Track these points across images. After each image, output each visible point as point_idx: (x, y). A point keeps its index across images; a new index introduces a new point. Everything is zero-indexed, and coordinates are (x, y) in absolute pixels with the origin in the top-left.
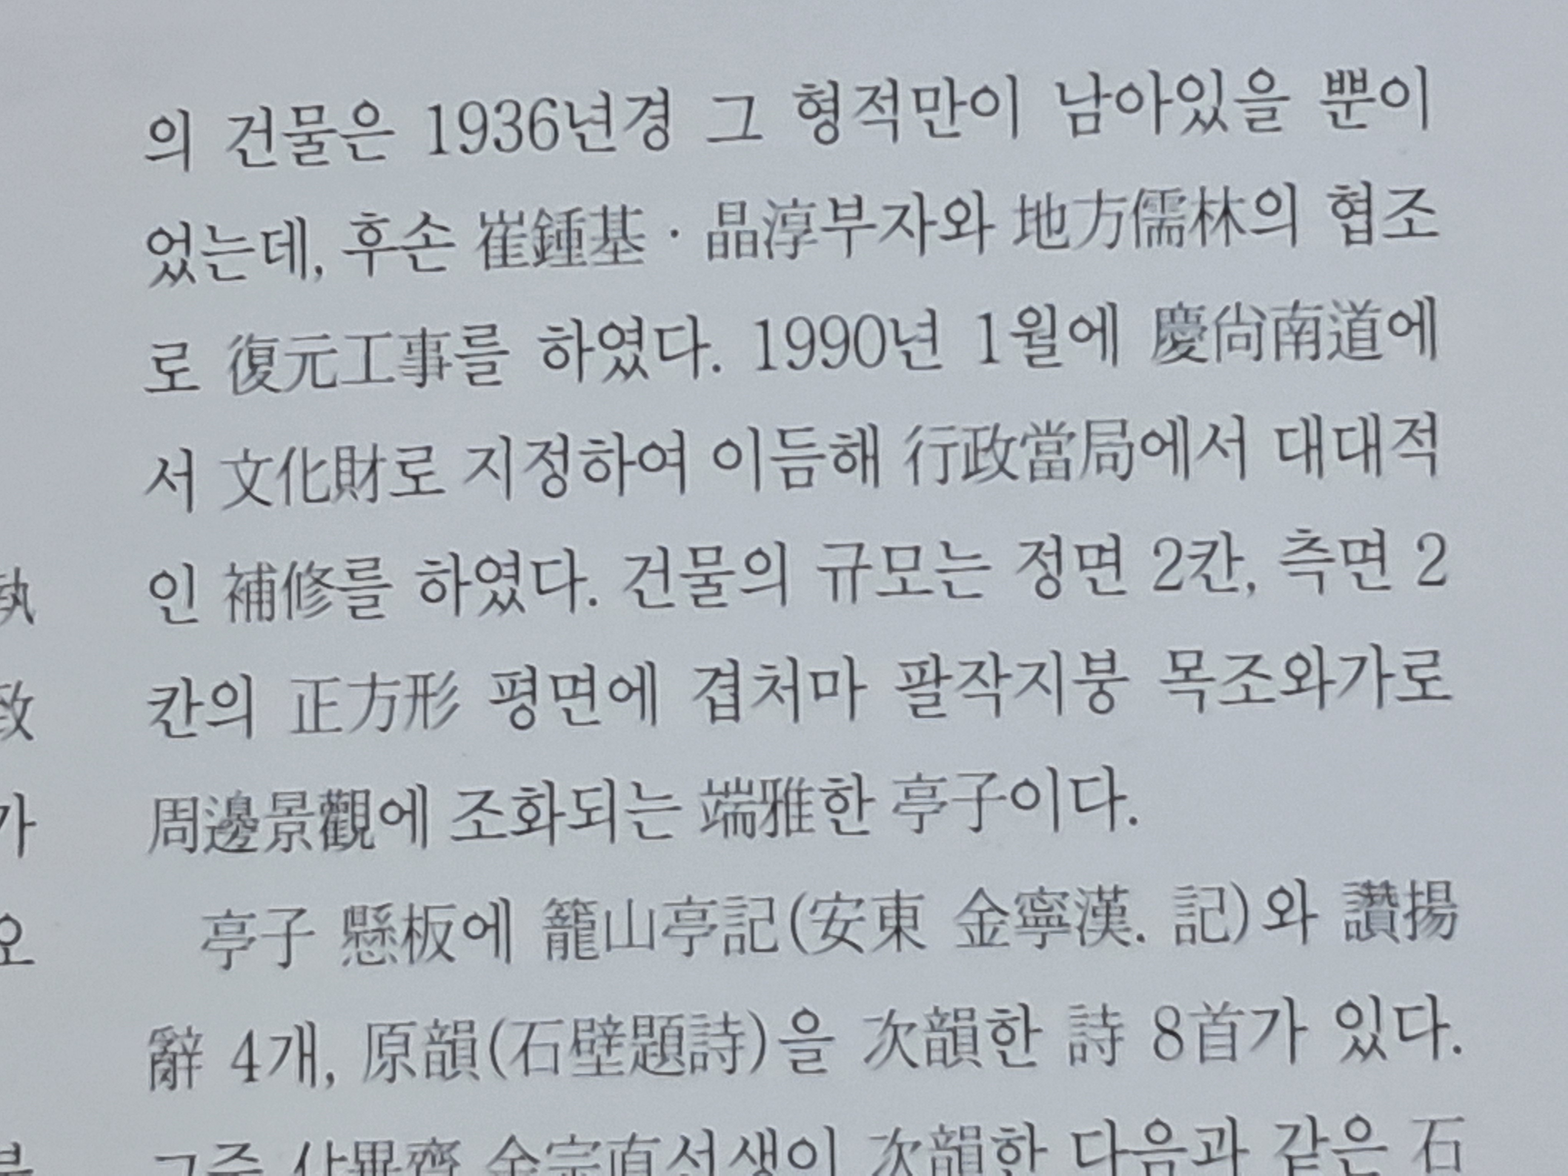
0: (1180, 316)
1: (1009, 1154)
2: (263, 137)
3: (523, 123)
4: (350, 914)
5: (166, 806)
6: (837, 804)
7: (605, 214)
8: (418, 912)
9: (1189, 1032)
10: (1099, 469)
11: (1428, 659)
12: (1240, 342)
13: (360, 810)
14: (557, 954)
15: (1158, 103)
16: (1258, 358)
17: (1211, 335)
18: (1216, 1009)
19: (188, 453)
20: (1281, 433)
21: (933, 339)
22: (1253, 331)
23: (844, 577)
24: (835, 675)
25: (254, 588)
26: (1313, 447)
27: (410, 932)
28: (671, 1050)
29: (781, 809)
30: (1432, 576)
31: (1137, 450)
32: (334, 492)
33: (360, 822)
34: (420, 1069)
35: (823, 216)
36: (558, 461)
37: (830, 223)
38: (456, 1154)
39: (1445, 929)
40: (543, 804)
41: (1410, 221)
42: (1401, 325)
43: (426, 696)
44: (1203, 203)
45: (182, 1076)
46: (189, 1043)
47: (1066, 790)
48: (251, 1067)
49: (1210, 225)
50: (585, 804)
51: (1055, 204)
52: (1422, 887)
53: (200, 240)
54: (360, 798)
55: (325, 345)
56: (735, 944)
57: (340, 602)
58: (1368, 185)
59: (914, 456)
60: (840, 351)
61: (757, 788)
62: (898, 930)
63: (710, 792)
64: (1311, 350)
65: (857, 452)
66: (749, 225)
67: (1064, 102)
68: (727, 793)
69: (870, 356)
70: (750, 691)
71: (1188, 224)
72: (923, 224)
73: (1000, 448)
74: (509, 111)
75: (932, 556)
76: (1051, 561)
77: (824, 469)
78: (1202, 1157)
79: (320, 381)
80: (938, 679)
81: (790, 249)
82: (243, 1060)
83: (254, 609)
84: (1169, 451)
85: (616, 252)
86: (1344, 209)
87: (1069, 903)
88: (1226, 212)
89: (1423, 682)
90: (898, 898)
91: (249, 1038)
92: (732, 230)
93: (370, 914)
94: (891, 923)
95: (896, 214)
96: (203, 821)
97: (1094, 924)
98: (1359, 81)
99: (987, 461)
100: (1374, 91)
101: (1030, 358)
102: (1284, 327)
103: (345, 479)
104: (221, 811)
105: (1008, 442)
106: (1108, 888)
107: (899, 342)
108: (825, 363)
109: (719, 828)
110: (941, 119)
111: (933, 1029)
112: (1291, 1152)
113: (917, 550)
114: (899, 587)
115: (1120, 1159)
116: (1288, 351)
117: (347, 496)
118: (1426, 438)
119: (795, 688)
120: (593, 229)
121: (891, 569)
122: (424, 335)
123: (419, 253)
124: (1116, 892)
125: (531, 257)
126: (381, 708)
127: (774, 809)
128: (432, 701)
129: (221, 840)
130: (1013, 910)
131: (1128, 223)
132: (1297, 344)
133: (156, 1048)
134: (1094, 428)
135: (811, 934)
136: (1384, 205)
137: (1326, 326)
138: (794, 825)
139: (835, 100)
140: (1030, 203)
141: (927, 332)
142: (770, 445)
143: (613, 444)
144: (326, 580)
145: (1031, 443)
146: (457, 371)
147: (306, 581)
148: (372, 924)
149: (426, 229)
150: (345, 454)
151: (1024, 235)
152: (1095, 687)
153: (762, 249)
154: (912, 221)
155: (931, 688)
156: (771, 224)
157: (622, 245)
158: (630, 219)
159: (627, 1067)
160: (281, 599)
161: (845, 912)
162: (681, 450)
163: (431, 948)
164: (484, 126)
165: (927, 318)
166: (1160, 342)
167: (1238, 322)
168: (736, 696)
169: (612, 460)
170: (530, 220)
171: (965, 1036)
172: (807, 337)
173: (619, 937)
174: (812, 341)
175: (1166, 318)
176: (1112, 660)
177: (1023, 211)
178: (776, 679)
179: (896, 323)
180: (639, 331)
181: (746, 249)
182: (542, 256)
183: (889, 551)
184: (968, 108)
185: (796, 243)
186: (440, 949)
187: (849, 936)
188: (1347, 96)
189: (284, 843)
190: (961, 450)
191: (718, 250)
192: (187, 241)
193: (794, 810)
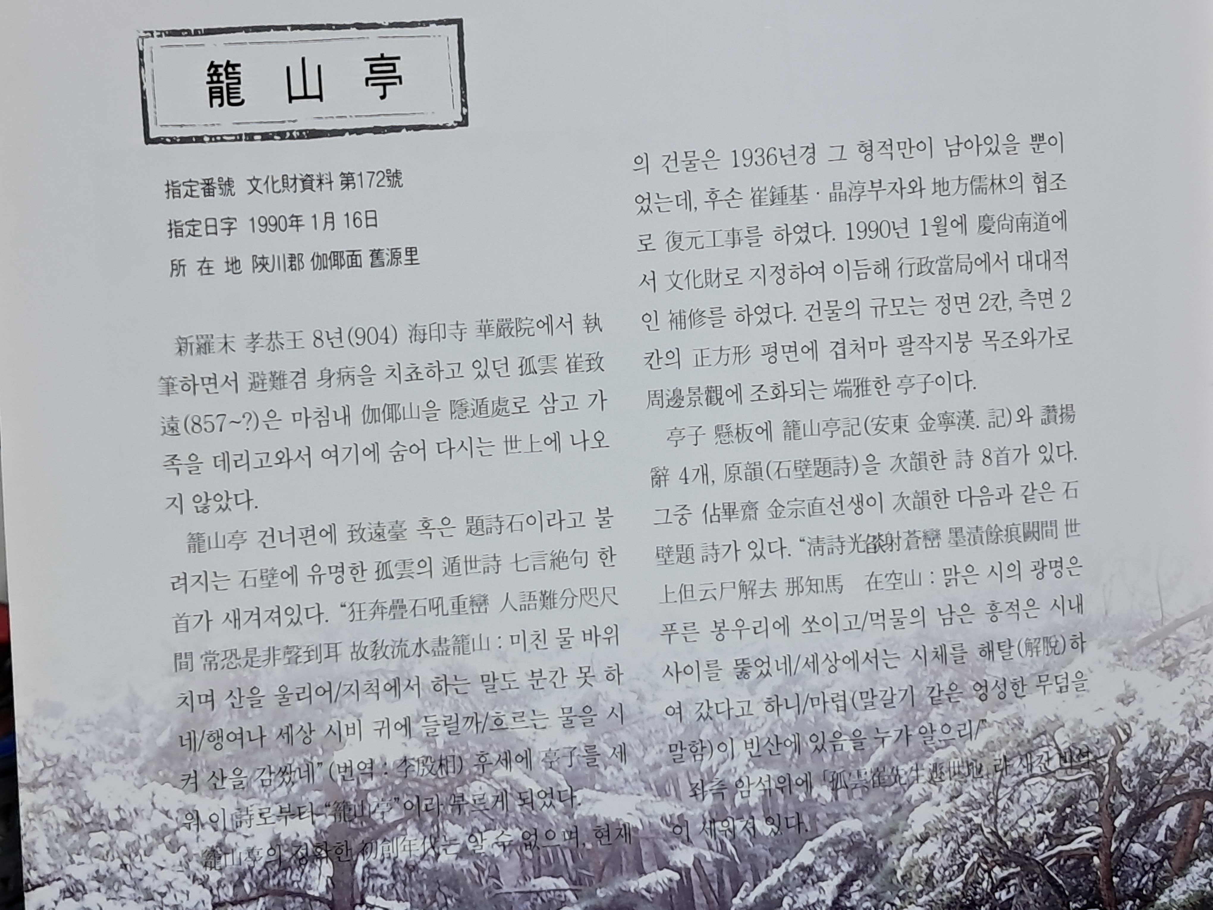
0: (986, 218)
1: (938, 499)
2: (674, 162)
3: (765, 156)
4: (717, 427)
5: (652, 393)
6: (879, 386)
7: (794, 187)
8: (740, 426)
9: (993, 457)
10: (961, 270)
11: (1065, 331)
12: (1006, 226)
13: (719, 392)
14: (788, 438)
15: (978, 146)
16: (1011, 232)
17: (996, 224)
18: (1002, 449)
19: (653, 272)
20: (1019, 257)
21: (906, 228)
22: (1009, 223)
23: (879, 309)
24: (877, 342)
25: (678, 318)
26: (1029, 261)
27: (738, 432)
28: (827, 469)
29: (860, 388)
30: (1067, 303)
31: (974, 264)
32: (705, 285)
33: (719, 396)
34: (744, 478)
35: (868, 186)
36: (781, 272)
37: (870, 189)
38: (757, 506)
39: (1071, 420)
40: (781, 389)
41: (1058, 184)
42: (1056, 219)
43: (739, 353)
44: (993, 180)
45: (663, 483)
46: (664, 472)
47: (953, 378)
48: (686, 479)
49: (995, 187)
50: (795, 388)
51: (945, 180)
52: (1064, 406)
53: (654, 199)
54: (718, 388)
55: (699, 234)
56: (847, 433)
57: (709, 322)
58: (1045, 172)
59: (901, 267)
60: (875, 233)
61: (852, 381)
62: (900, 427)
63: (837, 383)
64: (1027, 229)
65: (882, 267)
66: (843, 191)
67: (948, 146)
68: (842, 383)
69: (885, 235)
70: (849, 348)
71: (988, 187)
72: (902, 189)
73: (929, 264)
74: (760, 152)
75: (908, 302)
76: (946, 302)
77: (871, 273)
78: (998, 497)
79: (698, 246)
80: (911, 343)
81: (857, 198)
82: (683, 477)
83: (679, 325)
84: (983, 264)
85: (798, 200)
86: (1037, 180)
87: (954, 416)
88: (1000, 182)
89: (1064, 339)
90: (899, 416)
91: (685, 469)
92: (838, 192)
93: (724, 427)
94: (898, 425)
95: (892, 185)
96: (665, 398)
97: (963, 423)
98: (1042, 137)
99: (925, 269)
100: (1046, 140)
101: (938, 234)
102: (1019, 221)
103: (708, 280)
104: (671, 394)
105: (932, 262)
106: (967, 410)
107: (895, 229)
108: (870, 237)
109: (840, 395)
110: (907, 152)
111: (912, 459)
112: (1026, 494)
113: (902, 300)
114: (897, 312)
115: (973, 499)
116: (1021, 229)
117: (709, 286)
118: (1064, 257)
119: (863, 347)
120: (790, 192)
121: (894, 306)
122: (733, 230)
123: (731, 202)
124: (970, 412)
125: (770, 203)
126: (724, 357)
127: (858, 388)
128: (742, 355)
129: (671, 403)
130: (937, 419)
131: (969, 187)
132: (1024, 227)
133: (653, 474)
134: (960, 257)
135: (871, 429)
136: (1050, 179)
137: (1033, 221)
138: (865, 393)
139: (871, 146)
140: (937, 181)
141: (904, 226)
142: (853, 266)
143: (800, 266)
144: (703, 314)
145: (939, 262)
146: (745, 242)
147: (696, 315)
148: (725, 430)
149: (733, 194)
150: (708, 272)
151: (935, 192)
152: (961, 344)
153: (848, 198)
154: (898, 187)
155: (908, 346)
156: (851, 190)
157: (801, 198)
158: (803, 189)
159: (813, 475)
160: (688, 322)
161: (883, 421)
162: (823, 267)
163: (745, 438)
164: (751, 157)
165: (904, 221)
166: (980, 227)
167: (1005, 220)
168: (844, 350)
169: (800, 271)
170: (768, 190)
171: (923, 462)
172: (864, 228)
173: (808, 432)
174: (866, 230)
175: (982, 219)
176: (967, 335)
177: (935, 183)
178: (857, 345)
179: (894, 223)
180: (807, 227)
181: (843, 198)
182: (773, 202)
183: (893, 300)
184: (916, 148)
185: (859, 196)
186: (748, 438)
187: (884, 429)
188: (1038, 142)
189: (693, 404)
190: (916, 266)
191: (833, 199)
192: (649, 199)
193: (864, 388)
